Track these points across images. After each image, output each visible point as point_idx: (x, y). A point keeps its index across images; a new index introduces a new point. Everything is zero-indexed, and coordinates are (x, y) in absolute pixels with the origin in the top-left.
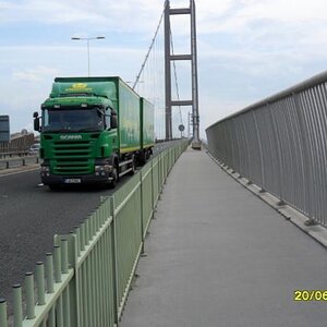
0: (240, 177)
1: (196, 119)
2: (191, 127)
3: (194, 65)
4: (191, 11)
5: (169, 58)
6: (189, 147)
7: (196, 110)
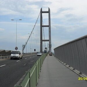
0: (64, 63)
1: (50, 46)
2: (49, 48)
3: (50, 29)
4: (49, 12)
5: (42, 26)
6: (48, 55)
7: (50, 43)
